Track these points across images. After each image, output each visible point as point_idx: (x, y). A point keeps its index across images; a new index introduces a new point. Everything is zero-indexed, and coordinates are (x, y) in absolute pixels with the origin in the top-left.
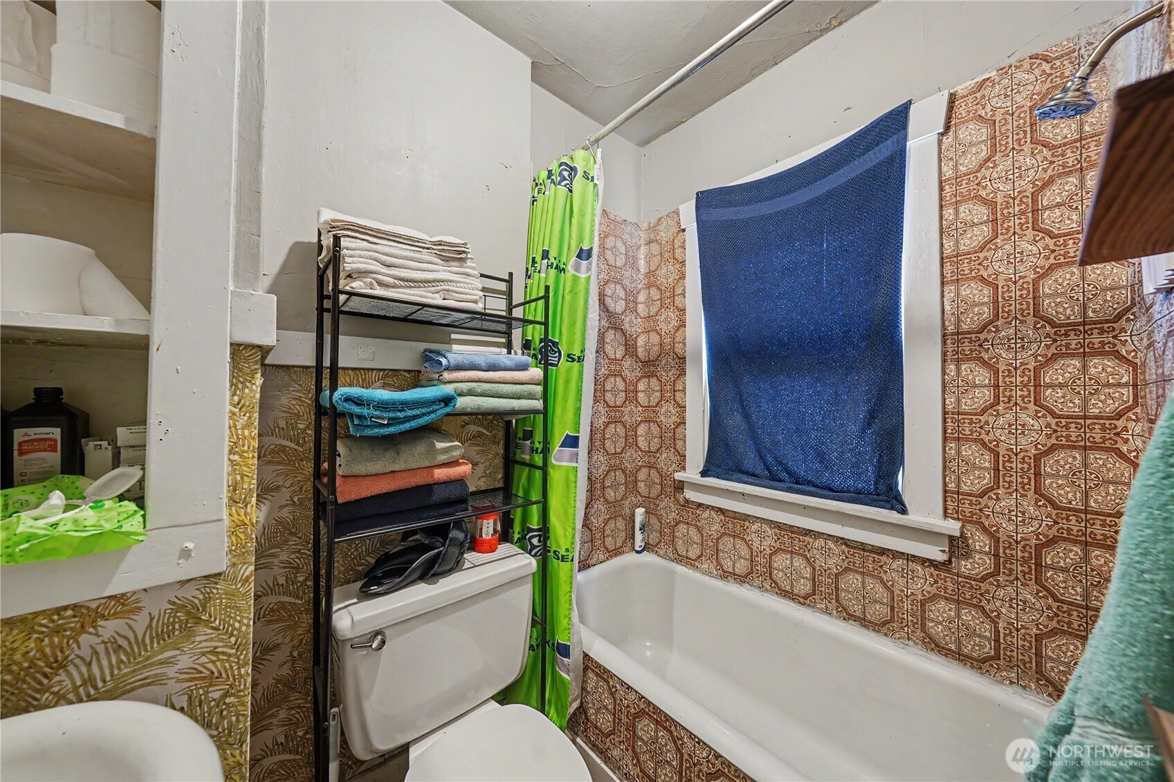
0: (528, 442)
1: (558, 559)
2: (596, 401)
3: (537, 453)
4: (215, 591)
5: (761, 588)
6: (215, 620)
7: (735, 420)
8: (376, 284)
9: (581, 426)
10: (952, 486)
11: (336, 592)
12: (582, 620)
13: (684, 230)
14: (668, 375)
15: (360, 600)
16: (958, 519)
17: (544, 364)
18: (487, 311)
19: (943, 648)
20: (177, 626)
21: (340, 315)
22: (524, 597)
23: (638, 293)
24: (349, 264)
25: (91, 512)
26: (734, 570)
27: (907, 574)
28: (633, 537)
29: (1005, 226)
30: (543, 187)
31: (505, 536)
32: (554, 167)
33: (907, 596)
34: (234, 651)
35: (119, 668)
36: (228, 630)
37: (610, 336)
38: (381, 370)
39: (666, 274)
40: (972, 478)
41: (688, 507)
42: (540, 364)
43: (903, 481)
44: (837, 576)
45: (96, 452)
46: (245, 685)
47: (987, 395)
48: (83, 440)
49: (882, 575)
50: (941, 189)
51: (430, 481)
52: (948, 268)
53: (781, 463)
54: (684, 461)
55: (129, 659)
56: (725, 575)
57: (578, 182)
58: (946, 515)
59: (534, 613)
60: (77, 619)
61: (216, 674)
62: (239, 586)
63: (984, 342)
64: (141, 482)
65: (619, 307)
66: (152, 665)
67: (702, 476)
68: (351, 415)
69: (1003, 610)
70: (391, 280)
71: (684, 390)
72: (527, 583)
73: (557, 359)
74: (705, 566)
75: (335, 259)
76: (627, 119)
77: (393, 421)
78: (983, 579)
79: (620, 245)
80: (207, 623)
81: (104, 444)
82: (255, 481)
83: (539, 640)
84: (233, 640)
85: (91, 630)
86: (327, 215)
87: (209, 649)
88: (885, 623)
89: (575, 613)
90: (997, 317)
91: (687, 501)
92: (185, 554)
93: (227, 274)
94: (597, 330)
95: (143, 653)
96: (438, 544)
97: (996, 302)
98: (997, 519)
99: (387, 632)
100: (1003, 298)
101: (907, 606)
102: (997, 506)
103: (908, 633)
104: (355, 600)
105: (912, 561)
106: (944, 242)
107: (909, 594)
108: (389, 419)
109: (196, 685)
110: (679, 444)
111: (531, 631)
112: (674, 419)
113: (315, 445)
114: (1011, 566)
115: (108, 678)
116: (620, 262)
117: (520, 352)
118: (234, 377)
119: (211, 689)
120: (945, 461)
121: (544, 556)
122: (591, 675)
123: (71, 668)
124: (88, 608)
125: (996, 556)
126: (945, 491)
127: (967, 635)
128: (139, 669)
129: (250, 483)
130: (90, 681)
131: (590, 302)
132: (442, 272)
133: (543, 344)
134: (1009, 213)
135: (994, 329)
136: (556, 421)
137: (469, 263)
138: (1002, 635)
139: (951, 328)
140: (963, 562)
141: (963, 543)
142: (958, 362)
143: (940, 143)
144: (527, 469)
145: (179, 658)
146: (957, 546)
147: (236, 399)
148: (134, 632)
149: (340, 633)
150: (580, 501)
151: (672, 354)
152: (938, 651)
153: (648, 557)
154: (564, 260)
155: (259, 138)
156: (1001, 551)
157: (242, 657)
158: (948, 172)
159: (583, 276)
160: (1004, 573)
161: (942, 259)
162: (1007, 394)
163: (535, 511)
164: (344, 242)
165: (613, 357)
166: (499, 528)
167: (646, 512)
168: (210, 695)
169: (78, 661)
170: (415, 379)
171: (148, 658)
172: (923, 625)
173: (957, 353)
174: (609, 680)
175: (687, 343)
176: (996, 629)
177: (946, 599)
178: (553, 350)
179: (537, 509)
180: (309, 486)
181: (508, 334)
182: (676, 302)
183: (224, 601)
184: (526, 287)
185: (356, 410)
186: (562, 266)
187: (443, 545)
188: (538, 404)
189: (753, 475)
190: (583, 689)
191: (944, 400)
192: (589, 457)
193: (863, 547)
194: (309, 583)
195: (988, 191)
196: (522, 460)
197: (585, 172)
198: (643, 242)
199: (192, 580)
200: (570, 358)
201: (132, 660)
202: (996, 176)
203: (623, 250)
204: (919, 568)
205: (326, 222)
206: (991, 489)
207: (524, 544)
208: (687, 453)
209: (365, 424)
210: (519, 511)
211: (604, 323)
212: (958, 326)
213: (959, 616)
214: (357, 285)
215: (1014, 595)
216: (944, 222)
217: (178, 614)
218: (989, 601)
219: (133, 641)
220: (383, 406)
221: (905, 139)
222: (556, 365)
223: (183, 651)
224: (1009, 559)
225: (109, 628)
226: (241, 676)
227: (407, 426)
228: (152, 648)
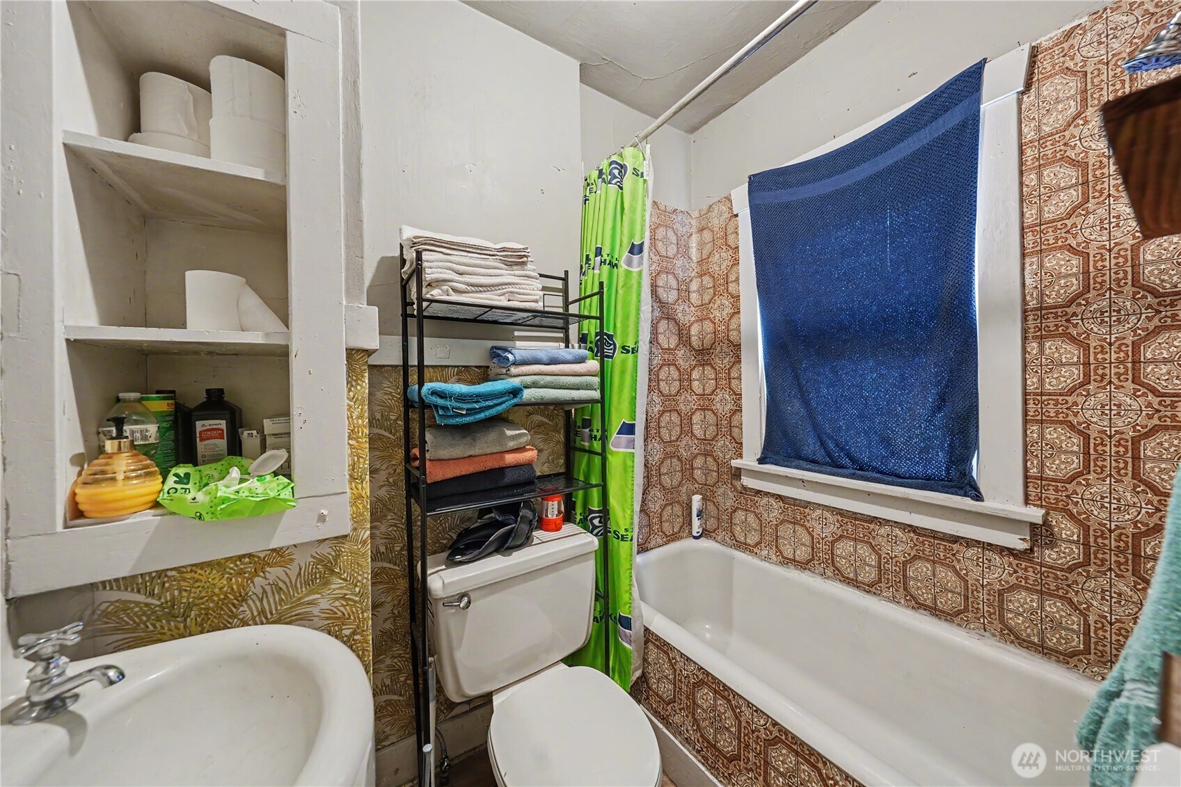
0: (587, 430)
1: (618, 538)
2: (650, 389)
3: (595, 440)
4: (343, 550)
5: (823, 574)
6: (344, 572)
7: (793, 408)
8: (451, 291)
9: (636, 414)
10: (1034, 472)
11: (429, 559)
12: (642, 598)
13: (736, 216)
14: (722, 362)
15: (448, 567)
16: (1042, 506)
17: (600, 356)
18: (546, 309)
19: (1024, 640)
20: (318, 576)
21: (424, 320)
22: (587, 572)
23: (691, 281)
24: (429, 274)
25: (259, 483)
26: (794, 556)
27: (983, 563)
28: (690, 524)
29: (1098, 188)
30: (594, 186)
31: (568, 517)
32: (604, 165)
33: (982, 586)
34: (357, 599)
35: (281, 605)
36: (353, 581)
37: (663, 325)
38: (455, 366)
39: (719, 261)
40: (1057, 462)
41: (746, 494)
42: (596, 356)
43: (979, 468)
44: (905, 564)
45: (249, 439)
46: (367, 627)
47: (1076, 373)
48: (240, 430)
49: (955, 563)
50: (1021, 152)
51: (501, 464)
52: (1029, 237)
53: (842, 449)
54: (741, 447)
55: (287, 598)
56: (787, 562)
57: (628, 180)
58: (1027, 501)
59: (597, 588)
60: (252, 565)
61: (347, 616)
62: (359, 547)
63: (1072, 316)
64: (289, 461)
65: (671, 297)
66: (303, 604)
67: (759, 463)
68: (436, 406)
69: (1095, 603)
70: (464, 287)
71: (739, 378)
72: (590, 560)
73: (611, 351)
74: (765, 553)
75: (418, 271)
76: (675, 113)
77: (471, 412)
78: (1071, 569)
79: (670, 234)
80: (339, 575)
81: (255, 432)
82: (367, 462)
83: (602, 613)
84: (357, 589)
85: (261, 574)
86: (409, 233)
87: (341, 596)
88: (959, 613)
89: (635, 590)
90: (1087, 289)
91: (745, 488)
92: (322, 518)
93: (341, 292)
94: (650, 321)
95: (296, 595)
96: (511, 521)
97: (1086, 272)
98: (1087, 506)
99: (472, 595)
100: (1095, 267)
101: (983, 595)
102: (1086, 493)
103: (984, 623)
104: (444, 567)
105: (988, 550)
106: (1025, 210)
107: (985, 583)
108: (467, 410)
109: (333, 623)
110: (736, 430)
111: (595, 605)
112: (729, 406)
113: (405, 434)
114: (1104, 556)
115: (274, 612)
116: (672, 250)
117: (576, 345)
118: (349, 376)
119: (344, 627)
120: (1025, 445)
121: (605, 535)
122: (651, 646)
123: (250, 602)
124: (259, 557)
125: (1086, 545)
126: (1026, 477)
127: (1052, 628)
128: (293, 607)
129: (364, 463)
130: (262, 612)
131: (643, 295)
132: (507, 276)
133: (599, 337)
134: (1103, 174)
135: (1084, 302)
136: (613, 409)
137: (529, 266)
138: (1092, 629)
139: (1033, 304)
140: (1047, 551)
141: (1047, 531)
142: (1041, 339)
143: (1020, 102)
144: (587, 454)
145: (320, 600)
146: (1041, 534)
147: (351, 394)
148: (289, 577)
149: (433, 593)
150: (637, 485)
151: (726, 342)
152: (1019, 644)
153: (705, 543)
154: (616, 256)
155: (359, 176)
156: (1092, 540)
157: (364, 604)
158: (1029, 134)
159: (635, 270)
160: (1094, 563)
161: (1022, 228)
162: (1100, 372)
163: (595, 494)
164: (425, 256)
165: (666, 346)
166: (563, 509)
167: (703, 499)
168: (343, 632)
169: (254, 597)
170: (484, 374)
171: (300, 599)
172: (1001, 617)
173: (1040, 329)
174: (669, 652)
175: (741, 330)
176: (1086, 621)
177: (1027, 589)
178: (608, 343)
179: (598, 492)
180: (400, 469)
181: (565, 329)
182: (730, 289)
183: (350, 558)
184: (581, 284)
185: (440, 402)
186: (615, 262)
187: (516, 522)
188: (596, 394)
189: (814, 462)
190: (645, 660)
191: (1025, 380)
192: (645, 445)
193: (934, 534)
194: (405, 552)
195: (1077, 150)
196: (582, 447)
197: (634, 169)
198: (694, 230)
199: (326, 539)
200: (625, 349)
201: (289, 599)
202: (1088, 133)
203: (674, 239)
204: (998, 559)
205: (408, 239)
206: (1080, 474)
207: (585, 524)
208: (744, 441)
209: (448, 414)
210: (581, 493)
211: (657, 314)
212: (1041, 301)
213: (1042, 608)
214: (436, 293)
215: (1107, 587)
216: (1025, 189)
217: (318, 566)
218: (1077, 593)
219: (289, 584)
220: (461, 398)
221: (978, 102)
222: (612, 357)
223: (323, 595)
224: (1100, 548)
225: (274, 572)
226: (365, 619)
227: (482, 416)
228: (302, 592)
